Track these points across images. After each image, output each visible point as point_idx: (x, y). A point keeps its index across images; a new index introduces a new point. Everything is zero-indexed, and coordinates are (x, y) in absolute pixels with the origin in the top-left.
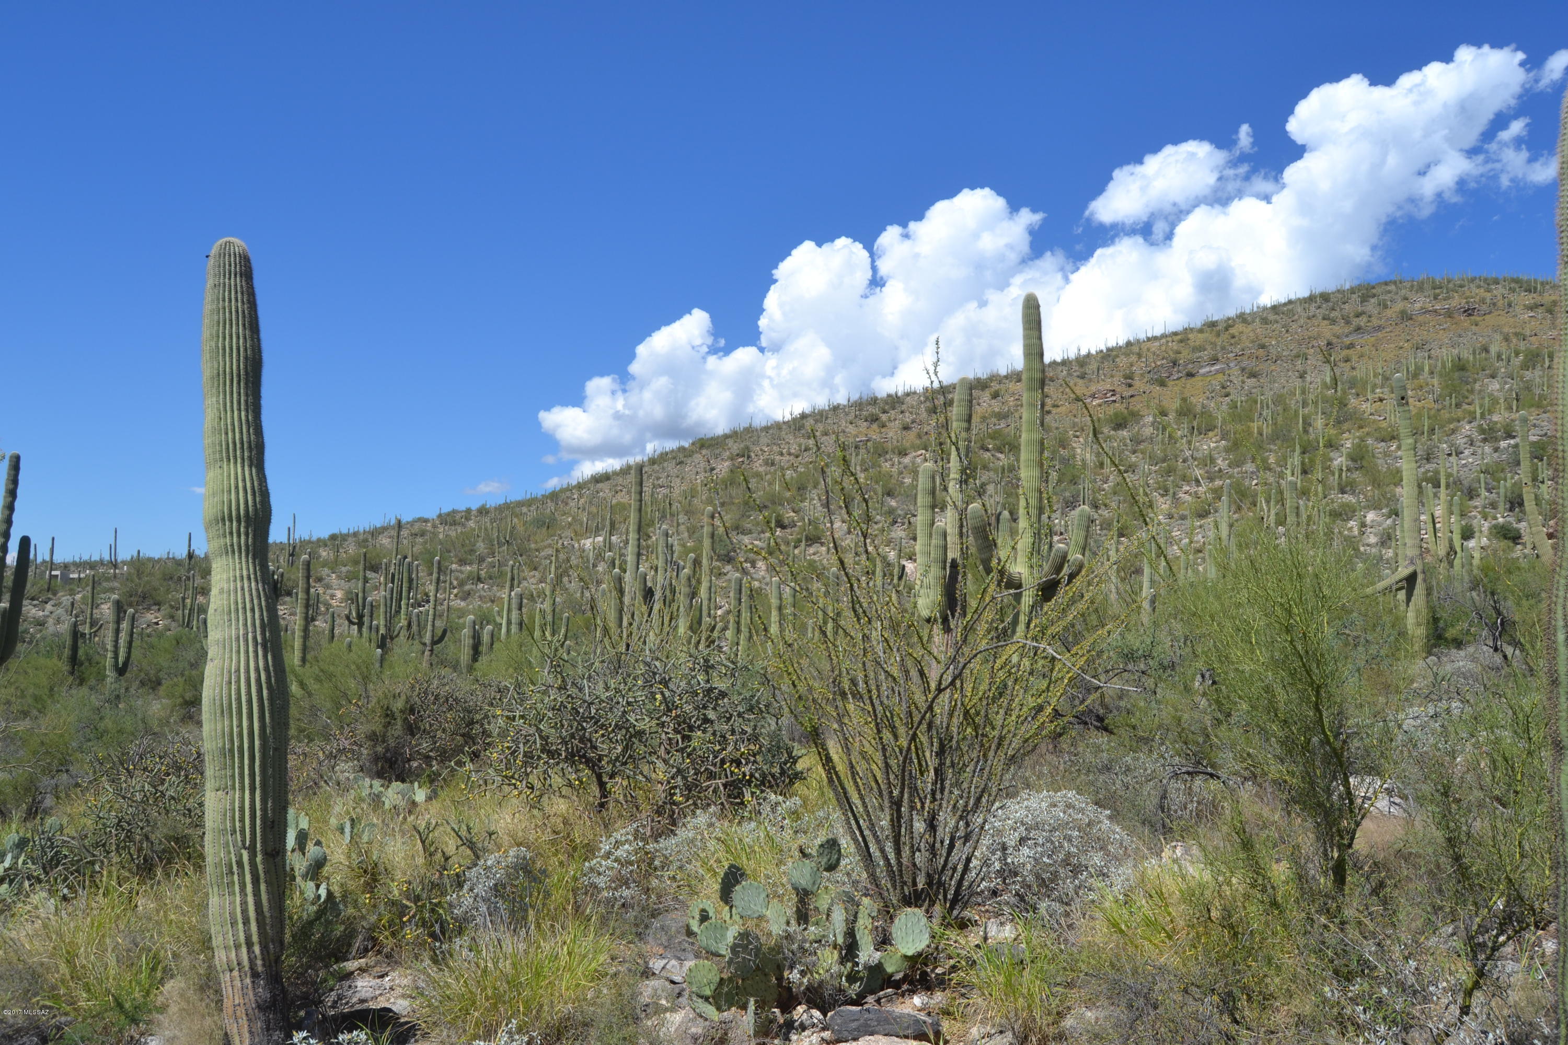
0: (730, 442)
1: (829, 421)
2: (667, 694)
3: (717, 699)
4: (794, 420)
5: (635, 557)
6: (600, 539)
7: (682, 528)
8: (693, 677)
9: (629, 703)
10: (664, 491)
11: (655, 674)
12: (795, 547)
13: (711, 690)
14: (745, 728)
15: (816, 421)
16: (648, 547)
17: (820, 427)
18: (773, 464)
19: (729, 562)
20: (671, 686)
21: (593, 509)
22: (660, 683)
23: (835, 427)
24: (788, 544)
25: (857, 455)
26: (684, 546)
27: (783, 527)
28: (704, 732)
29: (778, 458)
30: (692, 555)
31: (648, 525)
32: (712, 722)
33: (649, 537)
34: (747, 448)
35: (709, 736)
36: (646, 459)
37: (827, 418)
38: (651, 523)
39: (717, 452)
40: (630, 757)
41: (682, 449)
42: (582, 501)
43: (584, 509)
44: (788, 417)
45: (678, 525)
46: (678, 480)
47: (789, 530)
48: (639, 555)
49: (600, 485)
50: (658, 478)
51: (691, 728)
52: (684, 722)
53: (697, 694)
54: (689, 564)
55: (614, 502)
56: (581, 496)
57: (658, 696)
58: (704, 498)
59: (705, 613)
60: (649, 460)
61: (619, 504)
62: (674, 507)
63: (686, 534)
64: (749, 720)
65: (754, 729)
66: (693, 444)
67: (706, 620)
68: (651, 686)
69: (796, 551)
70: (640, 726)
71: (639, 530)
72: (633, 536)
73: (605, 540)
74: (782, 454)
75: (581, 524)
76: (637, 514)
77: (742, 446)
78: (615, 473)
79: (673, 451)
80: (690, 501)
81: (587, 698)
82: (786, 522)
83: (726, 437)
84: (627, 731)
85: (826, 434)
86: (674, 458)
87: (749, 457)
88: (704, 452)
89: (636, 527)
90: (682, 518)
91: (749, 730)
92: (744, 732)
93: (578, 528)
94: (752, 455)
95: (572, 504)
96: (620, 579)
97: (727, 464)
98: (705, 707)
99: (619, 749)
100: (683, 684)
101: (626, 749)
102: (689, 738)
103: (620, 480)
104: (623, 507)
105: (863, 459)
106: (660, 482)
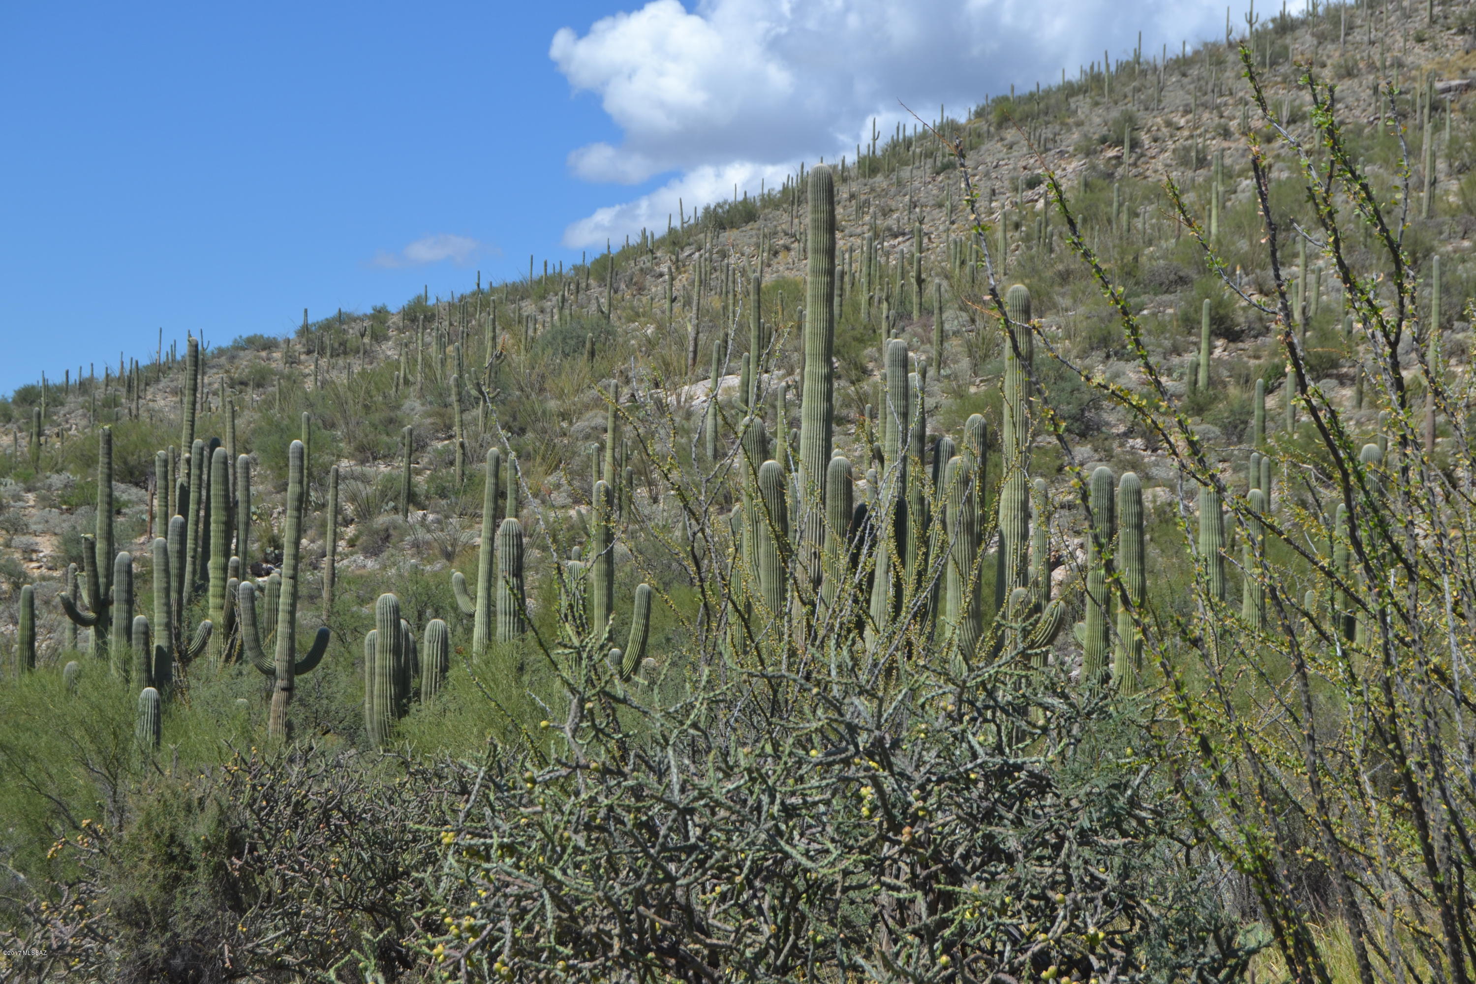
0: (1082, 105)
1: (1357, 36)
2: (889, 784)
3: (1023, 795)
4: (1259, 36)
5: (819, 426)
6: (734, 381)
7: (954, 345)
8: (960, 738)
9: (789, 812)
10: (905, 246)
11: (853, 729)
12: (1268, 390)
13: (1008, 771)
14: (1100, 872)
15: (1321, 38)
16: (862, 399)
17: (1333, 53)
18: (1202, 162)
19: (1083, 435)
20: (900, 762)
21: (715, 302)
22: (870, 755)
23: (1376, 53)
24: (1246, 381)
25: (1437, 128)
26: (959, 394)
27: (1233, 335)
28: (992, 880)
29: (1215, 144)
30: (977, 417)
31: (861, 340)
32: (1010, 859)
33: (865, 372)
34: (1130, 119)
35: (999, 894)
36: (851, 159)
37: (1350, 28)
38: (869, 336)
39: (1047, 133)
40: (795, 949)
41: (949, 129)
42: (682, 280)
43: (688, 303)
44: (1242, 29)
45: (943, 337)
46: (941, 215)
47: (1248, 344)
48: (829, 420)
49: (729, 236)
50: (886, 212)
51: (955, 875)
52: (936, 857)
53: (969, 783)
54: (971, 443)
55: (768, 279)
56: (679, 266)
57: (867, 792)
58: (1012, 260)
59: (1010, 575)
60: (861, 162)
61: (781, 284)
62: (930, 290)
63: (965, 363)
64: (1110, 852)
65: (1124, 875)
66: (980, 114)
67: (1016, 592)
68: (847, 762)
69: (1271, 402)
70: (821, 870)
71: (829, 351)
72: (813, 369)
73: (745, 384)
74: (1226, 134)
75: (681, 342)
76: (822, 310)
77: (1115, 114)
78: (769, 201)
79: (924, 136)
80: (974, 271)
81: (676, 796)
82: (1241, 320)
83: (1071, 90)
84: (788, 885)
85: (1349, 72)
86: (929, 154)
87: (1135, 144)
88: (1011, 134)
89: (820, 345)
90: (953, 319)
91: (1111, 880)
92: (1096, 884)
93: (671, 352)
94: (1145, 138)
95: (657, 289)
96: (779, 486)
97: (1074, 165)
98: (989, 816)
99: (767, 930)
100: (930, 757)
101: (782, 933)
102: (949, 900)
103: (783, 220)
104: (793, 292)
105: (1453, 140)
106: (891, 222)
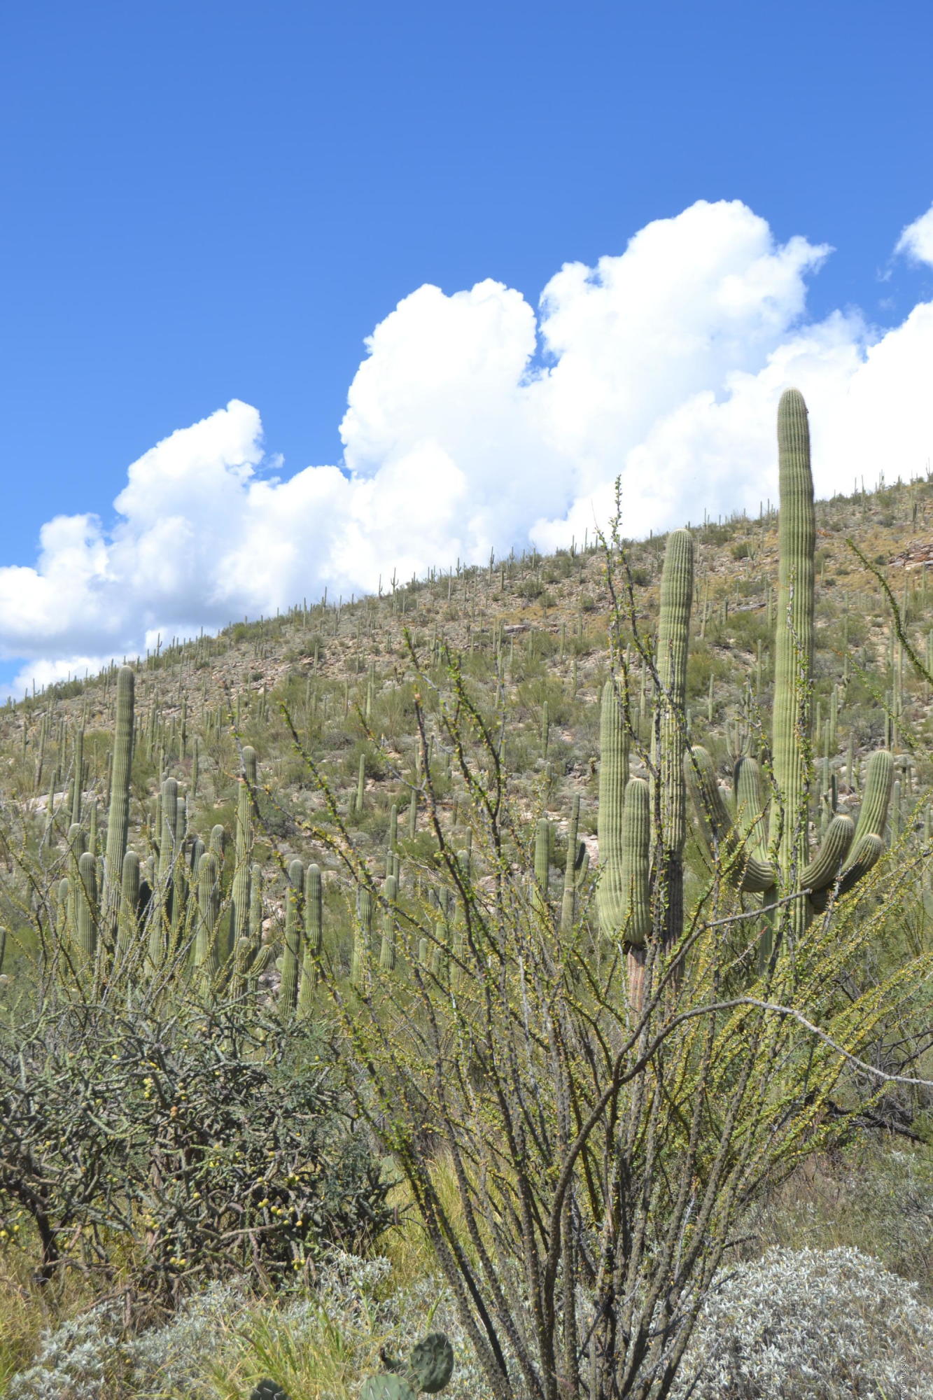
0: (289, 630)
1: (458, 596)
2: (163, 1078)
3: (249, 1085)
4: (398, 593)
5: (119, 832)
6: (62, 797)
7: (205, 778)
8: (210, 1048)
9: (96, 1094)
10: (176, 714)
11: (140, 1042)
12: (399, 812)
13: (238, 1071)
14: (296, 1136)
15: (436, 596)
16: (145, 810)
17: (443, 606)
18: (362, 669)
19: (284, 837)
20: (169, 1062)
21: (53, 745)
22: (152, 1059)
23: (469, 606)
24: (386, 806)
25: (505, 654)
26: (207, 808)
27: (378, 777)
28: (227, 1143)
29: (370, 658)
30: (219, 827)
31: (146, 773)
32: (239, 1126)
33: (148, 793)
34: (318, 640)
35: (232, 1151)
36: (143, 658)
37: (454, 591)
38: (151, 770)
39: (267, 647)
40: (99, 1185)
41: (206, 642)
42: (33, 730)
43: (36, 745)
44: (388, 589)
45: (198, 772)
46: (199, 695)
47: (387, 783)
48: (127, 825)
49: (64, 703)
50: (165, 692)
51: (204, 1138)
52: (192, 1126)
53: (215, 1078)
54: (214, 842)
55: (89, 731)
56: (31, 721)
57: (148, 1081)
58: (242, 726)
59: (239, 927)
60: (150, 660)
61: (96, 735)
62: (191, 742)
63: (211, 789)
64: (303, 1123)
65: (313, 1138)
66: (225, 633)
67: (241, 940)
68: (136, 1063)
69: (401, 819)
70: (115, 1135)
71: (128, 781)
72: (116, 794)
73: (71, 798)
74: (377, 652)
75: (31, 770)
76: (124, 758)
77: (309, 637)
78: (90, 683)
79: (190, 645)
80: (219, 732)
81: (24, 1085)
82: (384, 769)
83: (282, 621)
84: (94, 1142)
85: (452, 617)
86: (193, 657)
87: (321, 656)
88: (244, 647)
89: (122, 780)
90: (205, 761)
91: (303, 1140)
92: (294, 1144)
93: (24, 777)
94: (327, 652)
95: (16, 735)
96: (92, 869)
97: (282, 668)
98: (228, 1100)
99: (80, 1173)
100: (190, 1061)
101: (90, 1173)
102: (200, 1156)
103: (99, 694)
104: (103, 741)
105: (515, 662)
106: (168, 698)
